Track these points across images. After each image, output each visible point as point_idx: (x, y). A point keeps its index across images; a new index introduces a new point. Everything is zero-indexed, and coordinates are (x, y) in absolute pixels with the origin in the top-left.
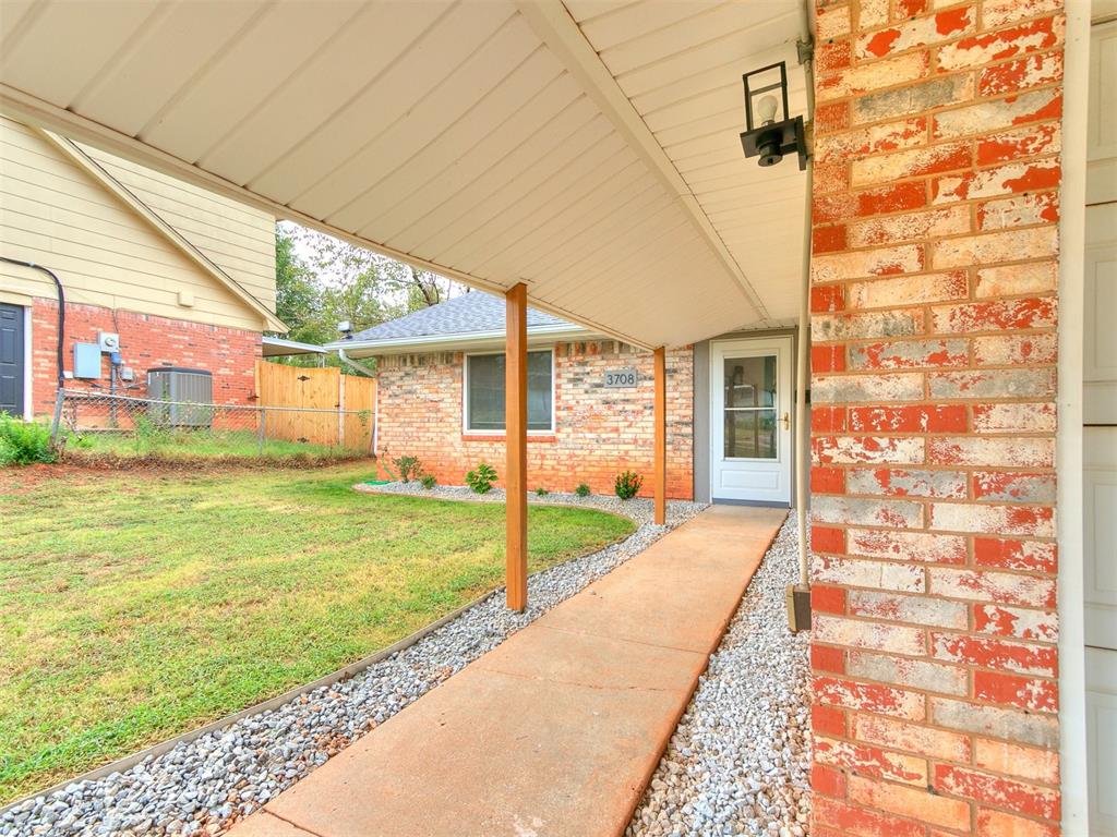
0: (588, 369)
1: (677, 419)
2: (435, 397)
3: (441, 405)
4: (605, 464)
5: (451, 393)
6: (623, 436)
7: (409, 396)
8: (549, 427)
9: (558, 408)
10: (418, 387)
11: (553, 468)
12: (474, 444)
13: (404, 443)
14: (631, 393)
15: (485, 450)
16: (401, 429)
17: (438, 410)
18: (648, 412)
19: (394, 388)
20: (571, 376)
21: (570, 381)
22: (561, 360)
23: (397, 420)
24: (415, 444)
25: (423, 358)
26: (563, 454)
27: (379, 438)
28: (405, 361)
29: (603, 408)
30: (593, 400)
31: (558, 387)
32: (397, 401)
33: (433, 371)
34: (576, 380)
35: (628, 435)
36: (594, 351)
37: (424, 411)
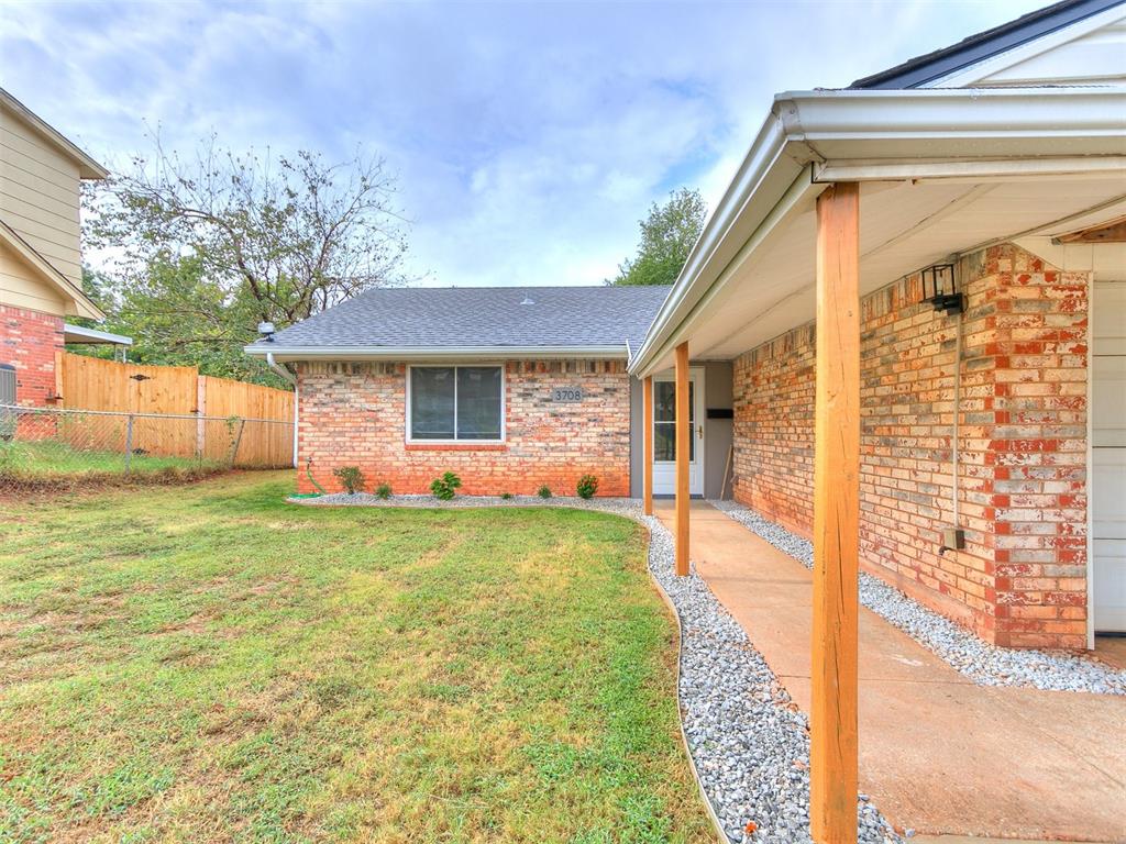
0: (537, 385)
1: (617, 430)
2: (373, 407)
3: (380, 415)
4: (553, 469)
5: (395, 406)
6: (570, 445)
7: (340, 405)
8: (498, 437)
9: (508, 420)
10: (352, 396)
11: (504, 474)
12: (420, 453)
13: (334, 454)
14: (577, 407)
15: (432, 459)
16: (330, 439)
17: (377, 420)
18: (592, 424)
19: (320, 396)
20: (522, 391)
21: (520, 395)
22: (510, 376)
23: (324, 429)
24: (347, 454)
25: (358, 367)
26: (513, 461)
27: (300, 449)
28: (335, 369)
29: (551, 421)
30: (541, 413)
31: (508, 400)
32: (325, 410)
33: (370, 381)
34: (526, 395)
35: (574, 444)
36: (543, 370)
37: (360, 420)
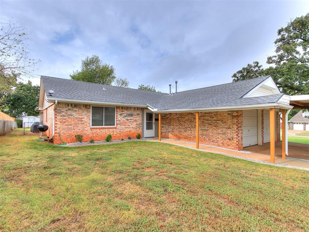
0: (123, 113)
1: (139, 123)
2: (81, 117)
3: (83, 119)
4: (127, 132)
5: (87, 117)
6: (130, 127)
7: (70, 116)
8: (114, 125)
9: (117, 121)
10: (74, 114)
11: (116, 134)
12: (95, 130)
13: (68, 131)
14: (132, 118)
15: (98, 131)
16: (66, 127)
17: (82, 121)
18: (135, 122)
19: (63, 113)
20: (120, 114)
21: (120, 115)
22: (117, 110)
23: (64, 124)
24: (72, 131)
25: (76, 105)
26: (118, 131)
27: (55, 130)
28: (68, 105)
29: (126, 121)
30: (124, 119)
31: (117, 116)
32: (65, 118)
33: (80, 109)
34: (121, 115)
35: (131, 126)
36: (125, 109)
37: (76, 121)
